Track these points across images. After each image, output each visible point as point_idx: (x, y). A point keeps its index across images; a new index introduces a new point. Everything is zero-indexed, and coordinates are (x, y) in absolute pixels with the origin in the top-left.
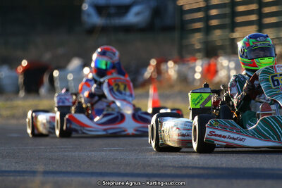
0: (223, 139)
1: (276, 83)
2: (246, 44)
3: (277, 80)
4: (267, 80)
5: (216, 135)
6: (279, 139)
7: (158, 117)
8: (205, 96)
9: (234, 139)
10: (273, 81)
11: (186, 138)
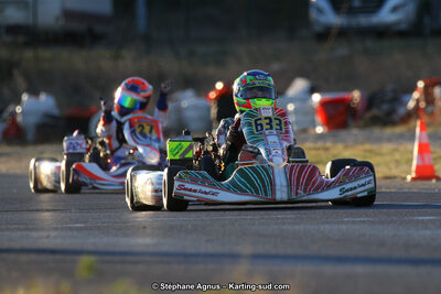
0: (193, 194)
1: (259, 128)
2: (243, 82)
3: (261, 125)
4: (250, 125)
5: (185, 189)
6: (257, 191)
7: (133, 170)
8: (186, 145)
9: (206, 193)
10: (257, 125)
11: (159, 194)
